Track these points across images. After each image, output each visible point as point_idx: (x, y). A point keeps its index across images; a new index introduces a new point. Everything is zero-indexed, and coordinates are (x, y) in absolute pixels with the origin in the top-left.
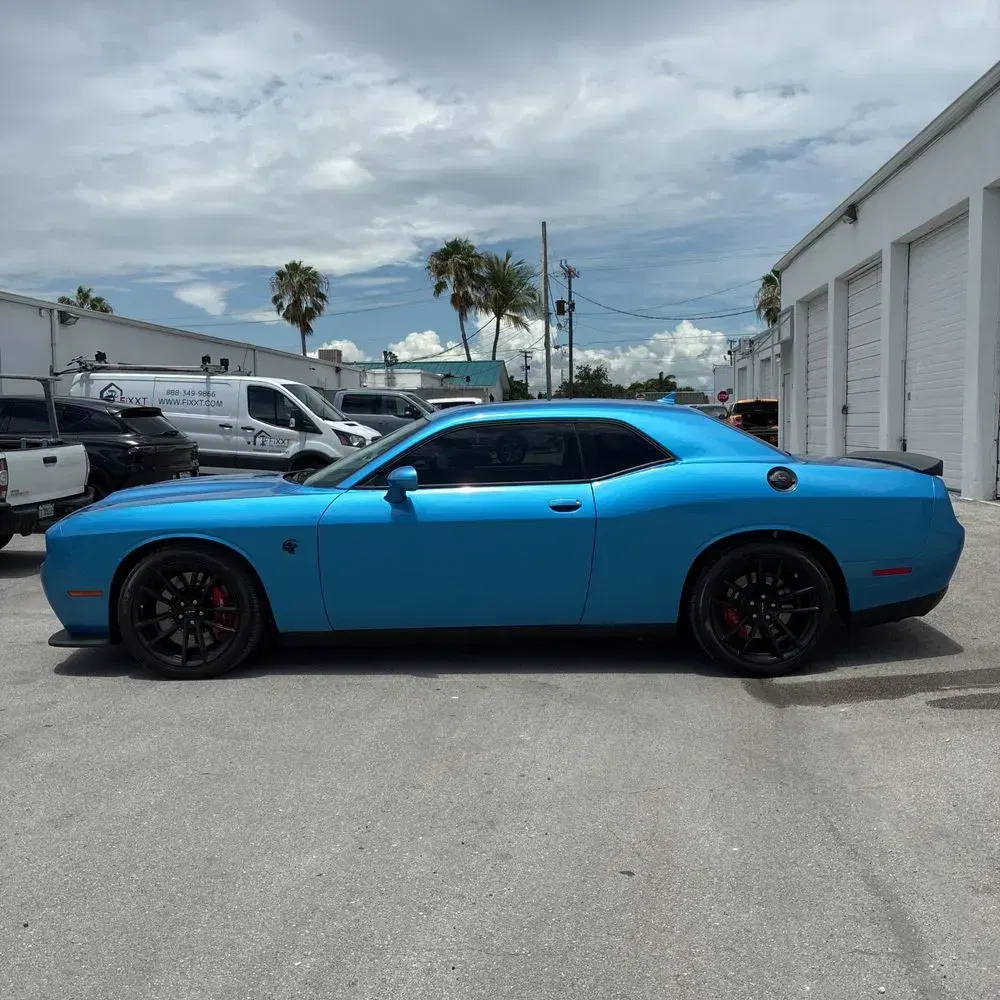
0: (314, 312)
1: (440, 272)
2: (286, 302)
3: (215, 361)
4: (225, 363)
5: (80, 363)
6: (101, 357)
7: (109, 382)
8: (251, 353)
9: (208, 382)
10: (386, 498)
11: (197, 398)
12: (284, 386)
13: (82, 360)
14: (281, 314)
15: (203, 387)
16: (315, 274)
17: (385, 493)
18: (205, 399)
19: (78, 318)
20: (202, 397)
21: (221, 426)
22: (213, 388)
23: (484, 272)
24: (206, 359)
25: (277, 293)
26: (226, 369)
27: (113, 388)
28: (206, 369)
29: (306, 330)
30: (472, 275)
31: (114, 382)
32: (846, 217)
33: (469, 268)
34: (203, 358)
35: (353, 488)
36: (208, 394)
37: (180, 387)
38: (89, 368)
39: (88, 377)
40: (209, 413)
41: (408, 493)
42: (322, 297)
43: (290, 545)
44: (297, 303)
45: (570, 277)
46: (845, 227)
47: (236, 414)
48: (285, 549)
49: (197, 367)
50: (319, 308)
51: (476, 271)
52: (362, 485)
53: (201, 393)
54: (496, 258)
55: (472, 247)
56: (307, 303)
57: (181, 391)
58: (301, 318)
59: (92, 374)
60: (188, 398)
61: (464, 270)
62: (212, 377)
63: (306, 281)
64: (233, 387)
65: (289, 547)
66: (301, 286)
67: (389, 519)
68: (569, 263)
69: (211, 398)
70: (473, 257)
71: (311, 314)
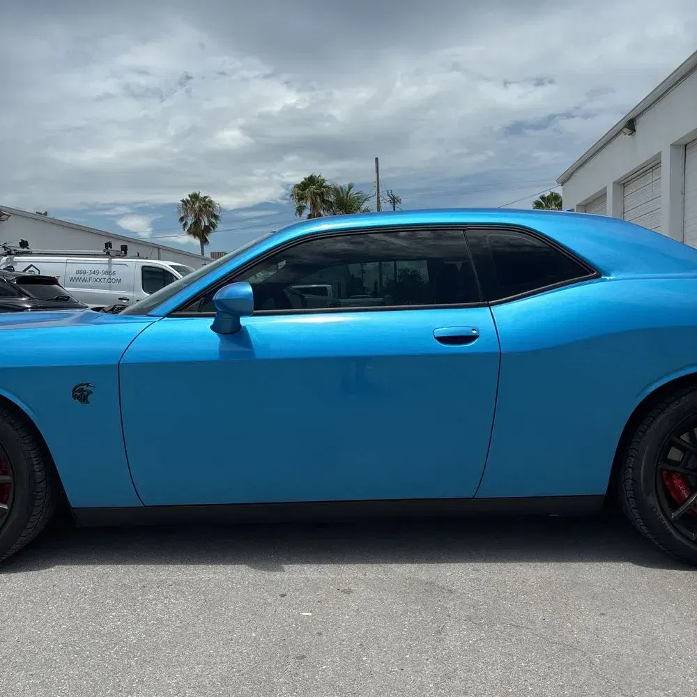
0: (210, 229)
1: (301, 198)
2: (190, 221)
3: (116, 246)
4: (124, 248)
5: (5, 248)
6: (24, 244)
7: (29, 264)
8: (156, 250)
9: (110, 264)
10: (213, 328)
11: (100, 276)
12: (171, 266)
13: (7, 246)
14: (186, 230)
15: (106, 268)
16: (211, 202)
17: (211, 321)
18: (107, 277)
19: (10, 216)
20: (104, 276)
21: (119, 299)
22: (114, 268)
23: (332, 198)
24: (108, 245)
25: (182, 215)
26: (126, 253)
27: (32, 268)
28: (108, 253)
29: (204, 241)
30: (323, 201)
31: (33, 264)
32: (626, 130)
33: (322, 195)
34: (106, 244)
35: (169, 315)
36: (109, 273)
37: (87, 268)
38: (13, 252)
39: (11, 259)
40: (110, 288)
41: (245, 321)
42: (216, 217)
43: (82, 390)
44: (197, 223)
45: (394, 202)
46: (624, 138)
47: (133, 289)
48: (75, 397)
49: (101, 252)
50: (214, 226)
51: (326, 198)
52: (182, 311)
53: (104, 273)
54: (341, 188)
55: (324, 181)
56: (205, 222)
57: (88, 271)
58: (201, 233)
59: (16, 258)
60: (93, 276)
61: (318, 197)
62: (113, 260)
63: (205, 206)
64: (130, 268)
65: (81, 395)
66: (201, 210)
67: (216, 357)
68: (393, 193)
69: (112, 277)
70: (324, 187)
71: (207, 230)
